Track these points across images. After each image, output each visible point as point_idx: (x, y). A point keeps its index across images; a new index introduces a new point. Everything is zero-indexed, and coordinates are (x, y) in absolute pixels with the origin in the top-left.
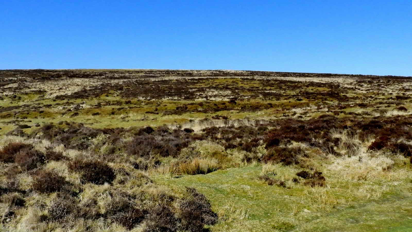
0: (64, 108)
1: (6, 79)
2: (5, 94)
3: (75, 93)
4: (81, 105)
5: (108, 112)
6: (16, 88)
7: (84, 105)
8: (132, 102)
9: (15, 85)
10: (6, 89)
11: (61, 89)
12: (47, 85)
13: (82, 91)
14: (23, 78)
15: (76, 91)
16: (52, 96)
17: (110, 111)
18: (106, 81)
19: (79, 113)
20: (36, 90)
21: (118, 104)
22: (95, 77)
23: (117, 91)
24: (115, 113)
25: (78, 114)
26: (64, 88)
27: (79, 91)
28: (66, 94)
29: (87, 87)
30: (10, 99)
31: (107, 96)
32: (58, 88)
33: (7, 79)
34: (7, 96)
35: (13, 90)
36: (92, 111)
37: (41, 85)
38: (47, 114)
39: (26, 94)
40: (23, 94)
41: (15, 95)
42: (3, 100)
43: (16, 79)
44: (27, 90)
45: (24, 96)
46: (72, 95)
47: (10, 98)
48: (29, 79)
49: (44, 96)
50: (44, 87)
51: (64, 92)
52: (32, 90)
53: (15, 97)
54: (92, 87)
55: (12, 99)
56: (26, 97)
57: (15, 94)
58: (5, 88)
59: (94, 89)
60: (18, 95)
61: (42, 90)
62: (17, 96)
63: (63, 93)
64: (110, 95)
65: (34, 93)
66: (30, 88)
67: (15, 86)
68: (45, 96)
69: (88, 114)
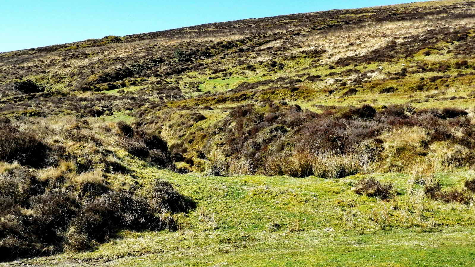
0: (337, 81)
1: (270, 32)
2: (259, 59)
3: (374, 52)
4: (369, 74)
5: (411, 86)
6: (279, 49)
7: (374, 74)
8: (469, 64)
9: (278, 43)
10: (263, 50)
11: (352, 45)
12: (330, 40)
13: (387, 47)
14: (297, 29)
15: (376, 47)
16: (332, 59)
17: (414, 84)
18: (442, 24)
19: (357, 89)
20: (309, 49)
21: (441, 69)
22: (428, 16)
23: (453, 43)
24: (424, 87)
25: (357, 91)
26: (358, 42)
27: (381, 48)
28: (356, 55)
29: (399, 38)
30: (265, 68)
31: (428, 54)
32: (347, 44)
33: (272, 33)
34: (261, 63)
35: (273, 52)
36: (381, 86)
37: (321, 39)
38: (303, 92)
39: (293, 58)
40: (286, 58)
41: (274, 62)
42: (255, 71)
43: (285, 32)
44: (296, 51)
45: (289, 62)
46: (365, 56)
47: (266, 66)
48: (305, 30)
49: (319, 60)
50: (324, 43)
51: (355, 51)
52: (303, 49)
53: (274, 64)
54: (409, 38)
55: (270, 69)
56: (292, 63)
57: (274, 59)
58: (261, 49)
59: (411, 42)
60: (279, 60)
61: (318, 49)
62: (278, 62)
63: (352, 52)
64: (435, 51)
65: (304, 55)
66: (301, 47)
67: (278, 45)
68: (321, 61)
69: (373, 89)
